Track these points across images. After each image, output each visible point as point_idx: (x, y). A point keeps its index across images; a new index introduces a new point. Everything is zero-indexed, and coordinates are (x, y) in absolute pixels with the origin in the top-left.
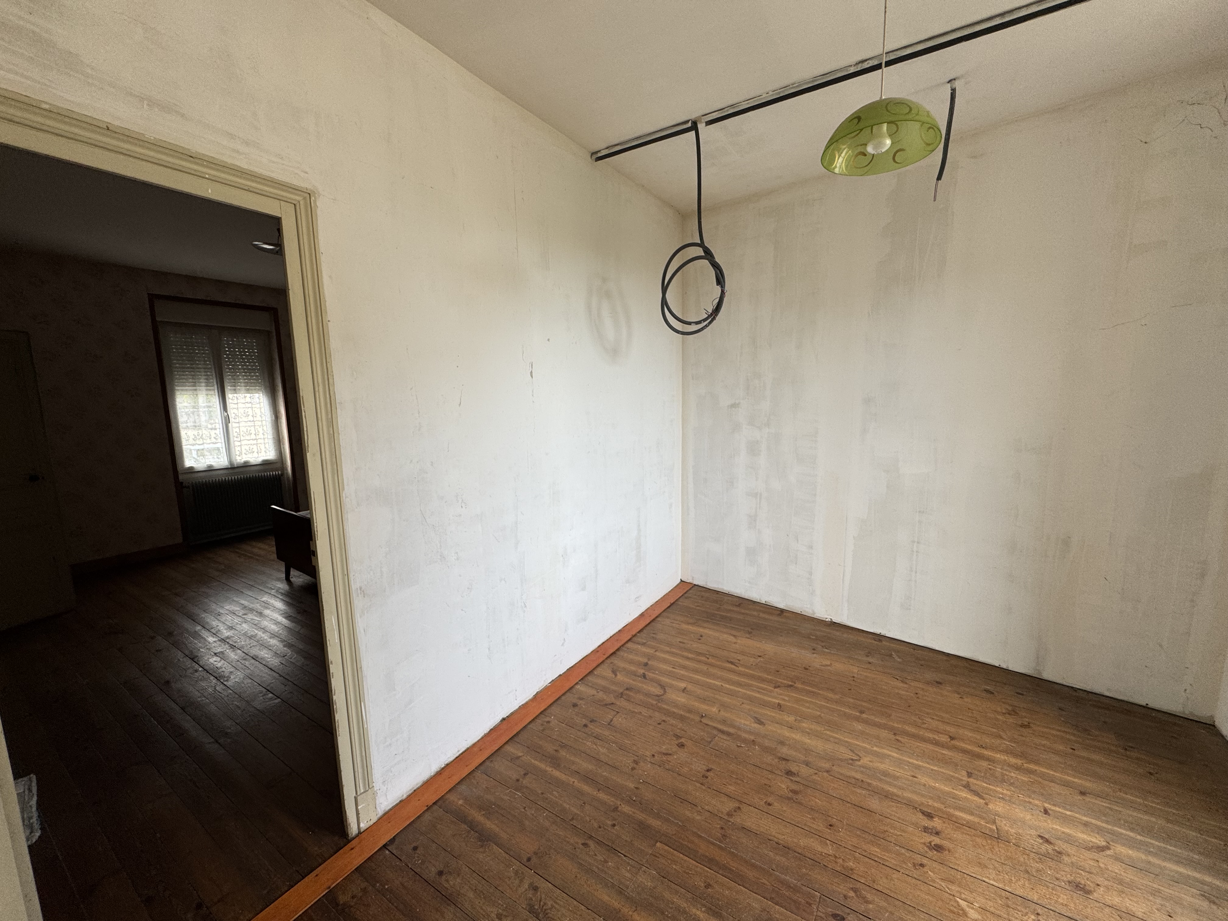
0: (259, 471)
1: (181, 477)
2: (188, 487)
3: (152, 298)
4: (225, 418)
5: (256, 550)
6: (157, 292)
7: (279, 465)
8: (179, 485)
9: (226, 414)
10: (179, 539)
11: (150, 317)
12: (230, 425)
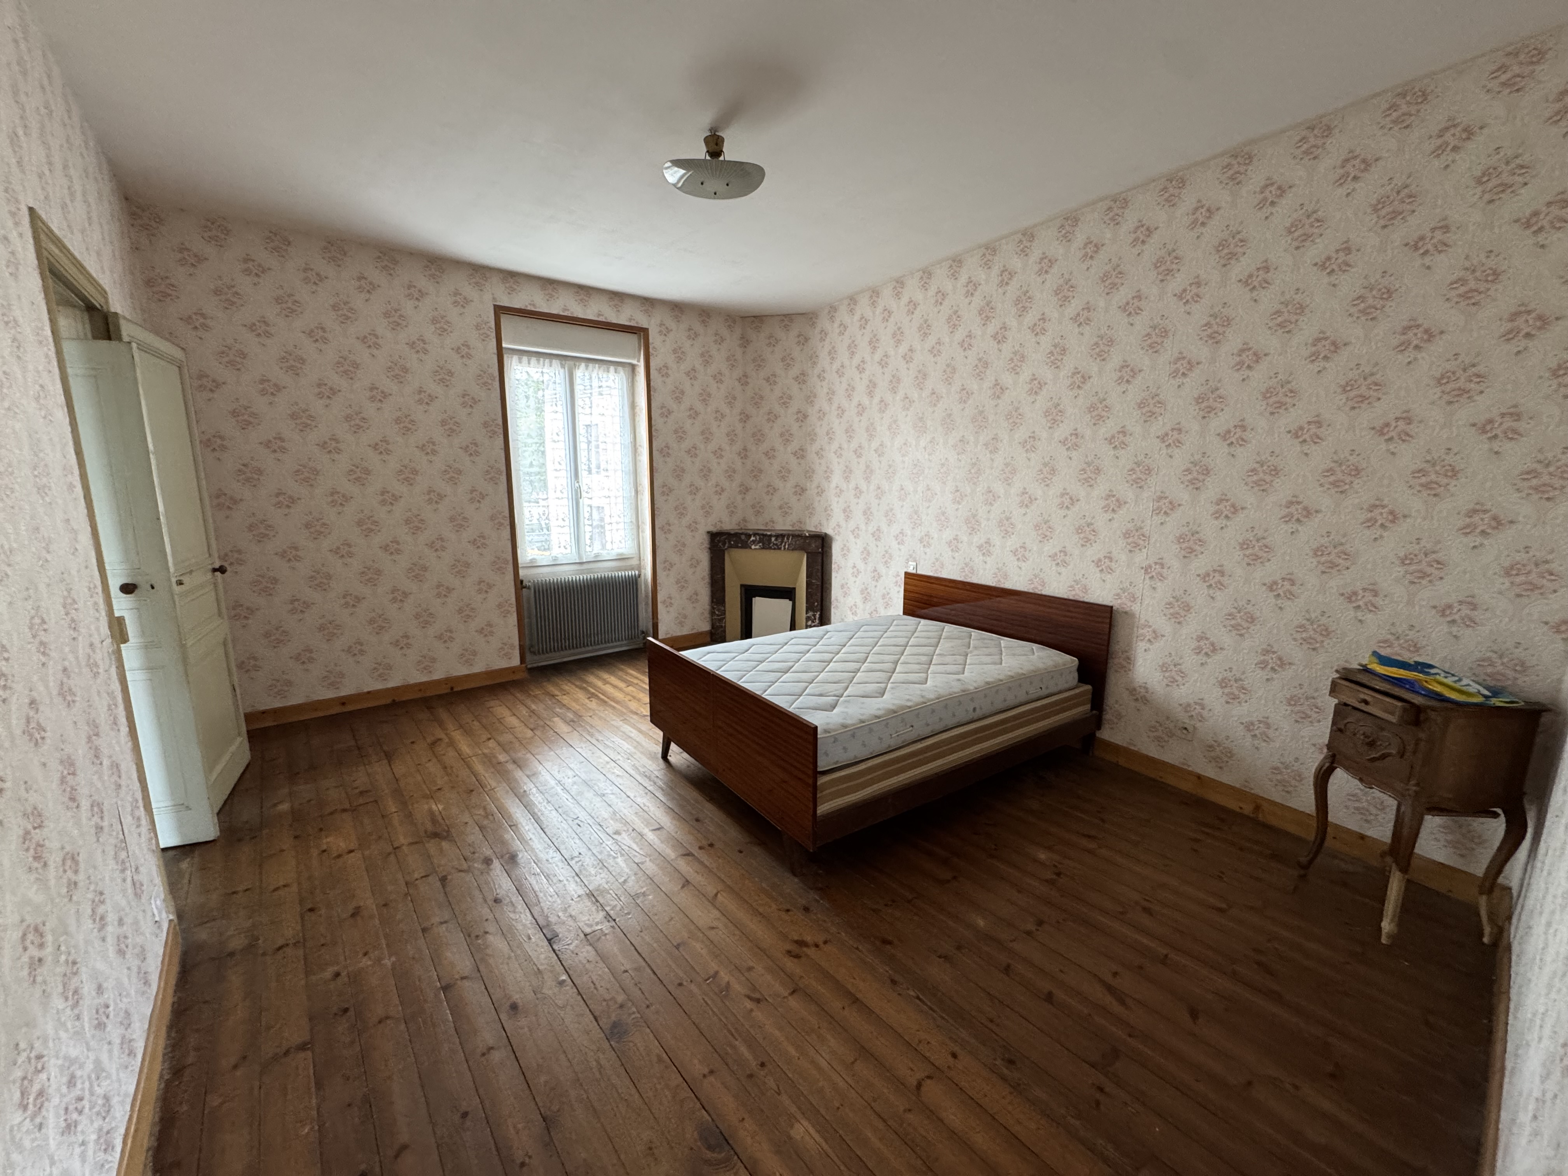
0: (612, 569)
1: (522, 573)
2: (529, 588)
3: (500, 311)
4: (576, 491)
5: (608, 689)
6: (505, 302)
7: (634, 562)
8: (520, 585)
9: (577, 485)
10: (516, 662)
11: (494, 340)
12: (581, 501)
